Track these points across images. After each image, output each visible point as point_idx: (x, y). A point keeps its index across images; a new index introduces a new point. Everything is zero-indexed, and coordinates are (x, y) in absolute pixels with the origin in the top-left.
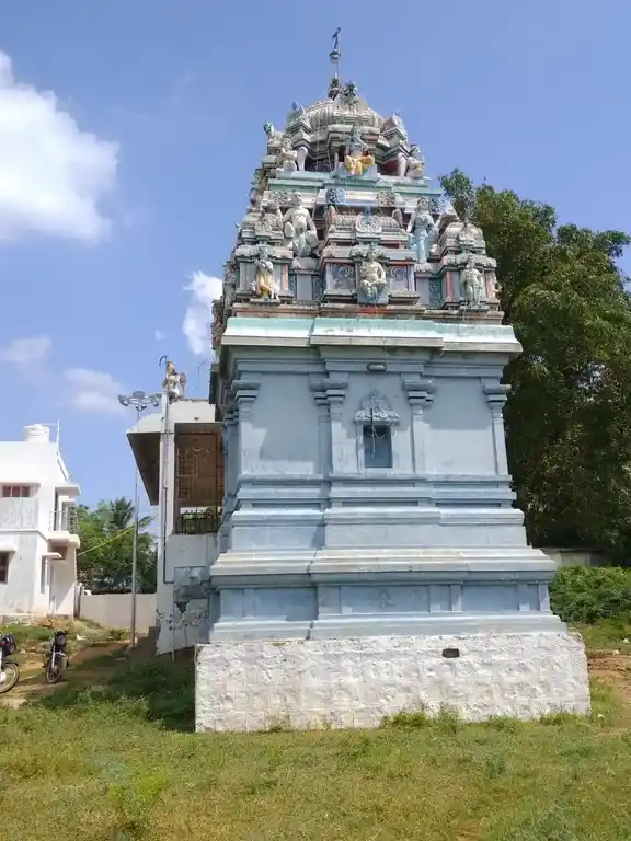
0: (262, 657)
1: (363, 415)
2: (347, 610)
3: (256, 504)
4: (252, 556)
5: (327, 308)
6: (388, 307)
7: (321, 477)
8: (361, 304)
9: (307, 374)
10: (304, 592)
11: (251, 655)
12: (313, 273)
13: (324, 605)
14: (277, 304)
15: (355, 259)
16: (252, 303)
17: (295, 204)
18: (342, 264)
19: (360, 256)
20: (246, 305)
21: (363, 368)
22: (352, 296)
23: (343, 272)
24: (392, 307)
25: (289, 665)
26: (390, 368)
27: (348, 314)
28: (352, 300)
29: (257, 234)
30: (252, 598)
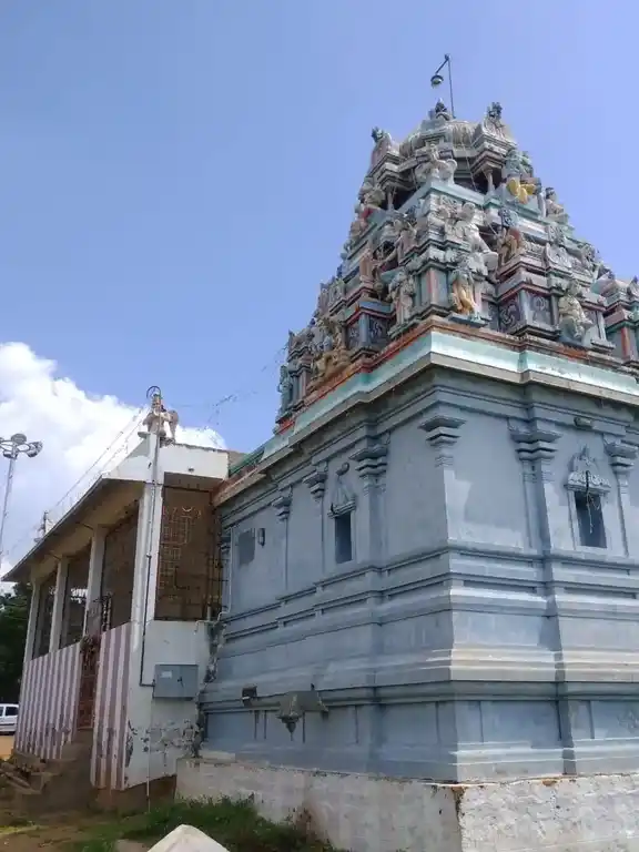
0: (534, 803)
1: (576, 478)
2: (600, 735)
3: (470, 581)
4: (488, 654)
5: (531, 341)
6: (590, 353)
7: (534, 552)
8: (566, 344)
9: (507, 418)
10: (543, 707)
11: (521, 799)
12: (491, 300)
13: (576, 727)
14: (479, 326)
15: (555, 291)
16: (453, 319)
17: (466, 217)
18: (538, 294)
19: (559, 288)
20: (445, 320)
21: (570, 420)
22: (554, 333)
23: (539, 304)
24: (594, 354)
25: (562, 813)
26: (597, 426)
27: (552, 352)
28: (555, 337)
29: (448, 238)
30: (491, 713)
